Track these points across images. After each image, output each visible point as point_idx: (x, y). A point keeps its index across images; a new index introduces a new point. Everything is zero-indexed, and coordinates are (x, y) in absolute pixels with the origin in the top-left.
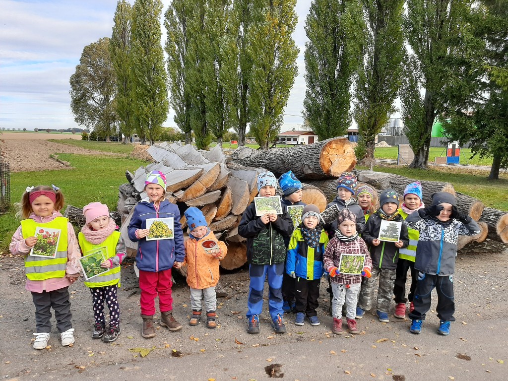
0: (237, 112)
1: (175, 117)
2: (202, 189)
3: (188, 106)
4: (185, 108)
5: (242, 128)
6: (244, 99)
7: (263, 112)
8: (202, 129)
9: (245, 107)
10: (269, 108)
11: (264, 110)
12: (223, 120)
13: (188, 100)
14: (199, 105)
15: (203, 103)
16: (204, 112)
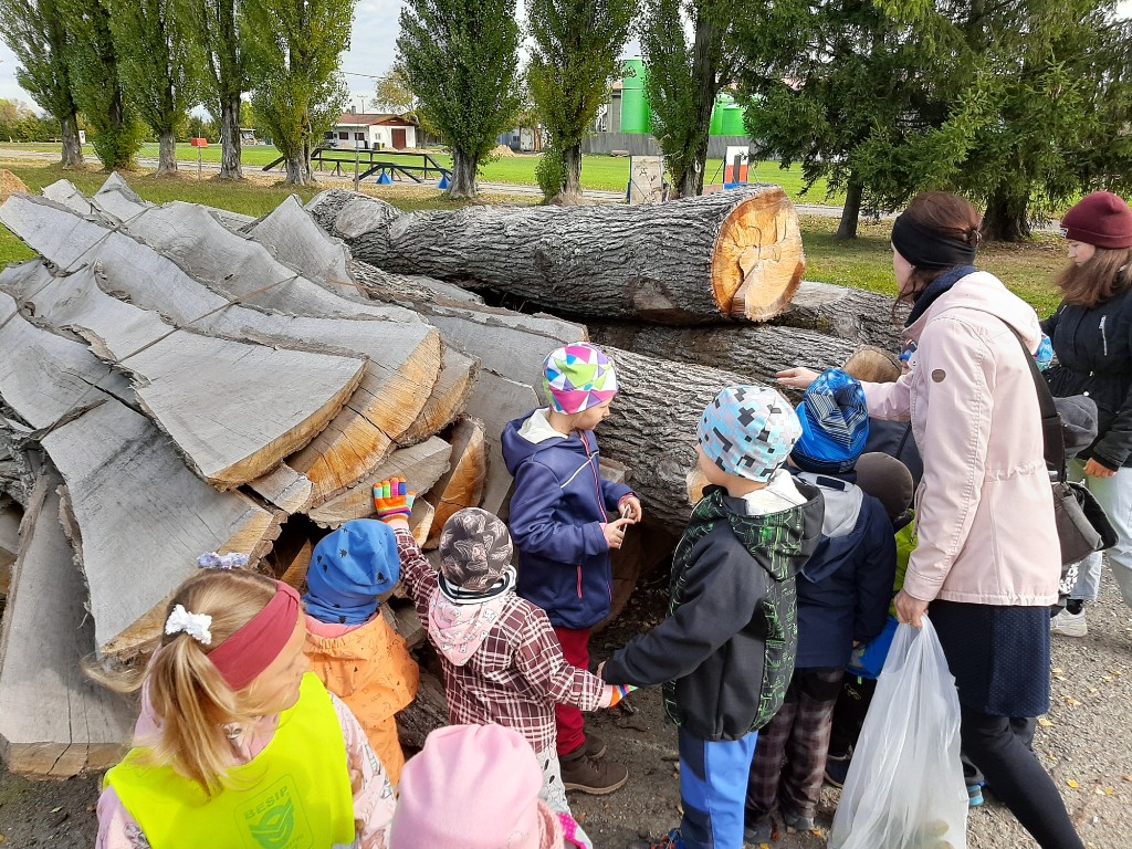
0: (211, 62)
1: (21, 71)
2: (374, 448)
3: (58, 40)
4: (47, 47)
5: (231, 107)
6: (227, 26)
7: (287, 66)
8: (112, 109)
9: (231, 49)
10: (303, 53)
11: (287, 59)
12: (171, 83)
13: (54, 24)
14: (93, 38)
15: (103, 32)
16: (110, 59)
